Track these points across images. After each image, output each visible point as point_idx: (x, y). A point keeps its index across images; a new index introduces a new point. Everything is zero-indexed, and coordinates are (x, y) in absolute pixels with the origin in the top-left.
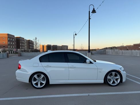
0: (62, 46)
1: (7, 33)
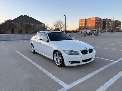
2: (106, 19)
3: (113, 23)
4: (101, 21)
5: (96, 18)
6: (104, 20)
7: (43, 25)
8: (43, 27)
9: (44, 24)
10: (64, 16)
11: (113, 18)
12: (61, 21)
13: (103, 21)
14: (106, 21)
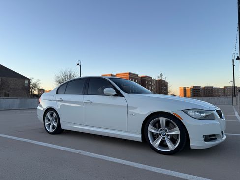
0: (225, 87)
1: (128, 72)
2: (146, 77)
3: (156, 83)
4: (137, 79)
5: (130, 74)
6: (141, 77)
7: (26, 82)
8: (26, 85)
9: (29, 80)
10: (78, 64)
11: (161, 74)
12: (73, 74)
13: (141, 80)
14: (145, 80)
